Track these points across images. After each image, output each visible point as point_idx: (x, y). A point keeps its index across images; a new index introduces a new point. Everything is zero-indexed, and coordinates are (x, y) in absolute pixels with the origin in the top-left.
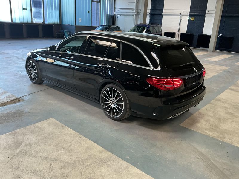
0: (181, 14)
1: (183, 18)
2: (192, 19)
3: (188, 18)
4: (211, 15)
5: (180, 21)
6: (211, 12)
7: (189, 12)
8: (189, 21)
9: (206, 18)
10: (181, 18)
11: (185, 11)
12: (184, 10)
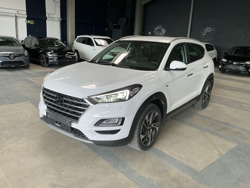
0: (17, 15)
1: (19, 20)
2: (31, 22)
3: (27, 22)
4: (53, 19)
5: (16, 25)
6: (51, 16)
7: (25, 13)
8: (28, 25)
9: (48, 22)
10: (16, 20)
11: (20, 12)
12: (19, 10)
